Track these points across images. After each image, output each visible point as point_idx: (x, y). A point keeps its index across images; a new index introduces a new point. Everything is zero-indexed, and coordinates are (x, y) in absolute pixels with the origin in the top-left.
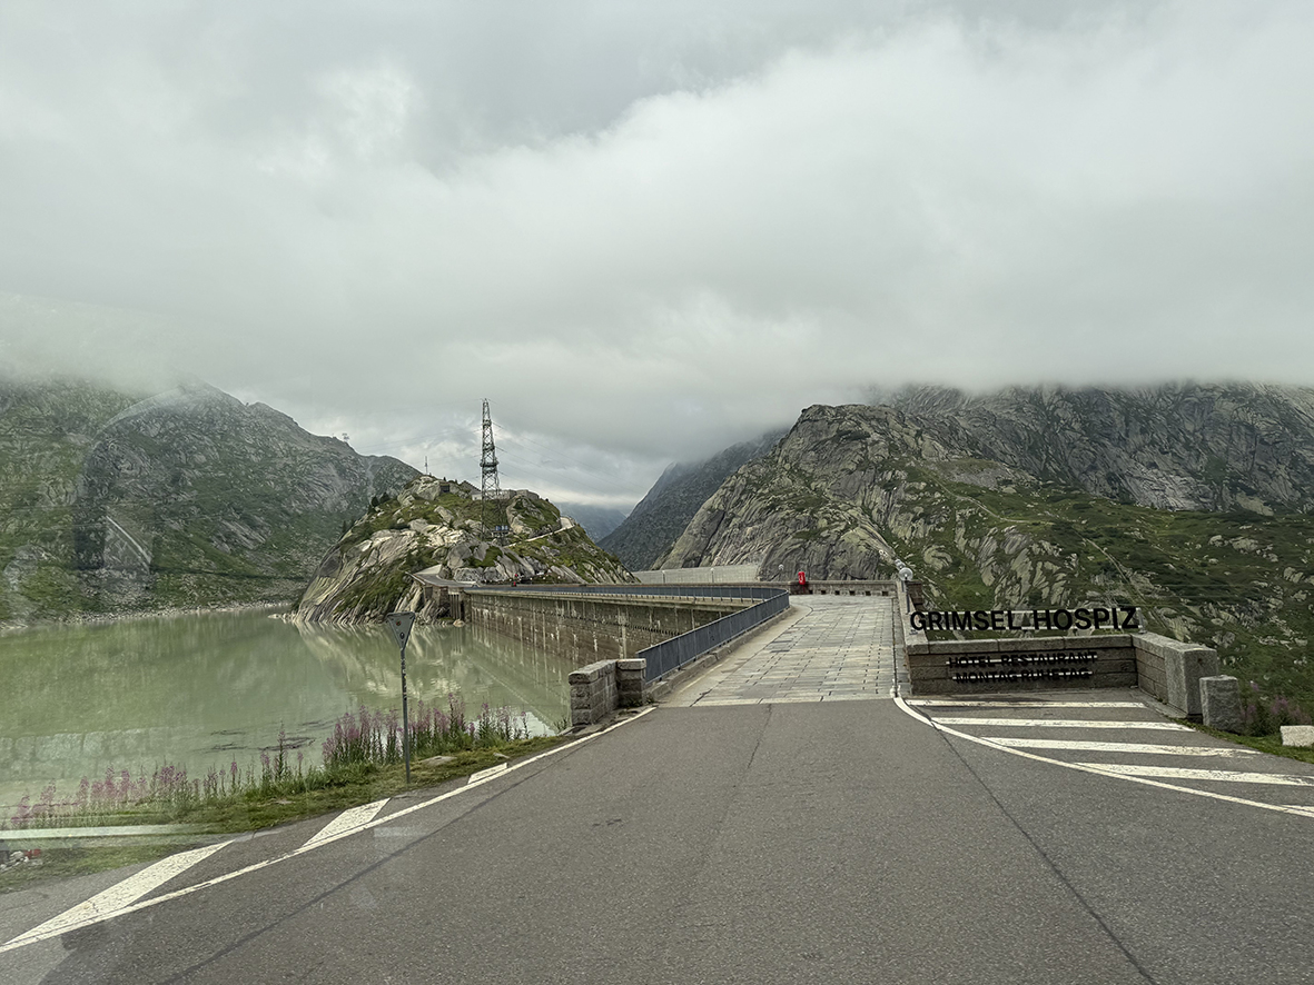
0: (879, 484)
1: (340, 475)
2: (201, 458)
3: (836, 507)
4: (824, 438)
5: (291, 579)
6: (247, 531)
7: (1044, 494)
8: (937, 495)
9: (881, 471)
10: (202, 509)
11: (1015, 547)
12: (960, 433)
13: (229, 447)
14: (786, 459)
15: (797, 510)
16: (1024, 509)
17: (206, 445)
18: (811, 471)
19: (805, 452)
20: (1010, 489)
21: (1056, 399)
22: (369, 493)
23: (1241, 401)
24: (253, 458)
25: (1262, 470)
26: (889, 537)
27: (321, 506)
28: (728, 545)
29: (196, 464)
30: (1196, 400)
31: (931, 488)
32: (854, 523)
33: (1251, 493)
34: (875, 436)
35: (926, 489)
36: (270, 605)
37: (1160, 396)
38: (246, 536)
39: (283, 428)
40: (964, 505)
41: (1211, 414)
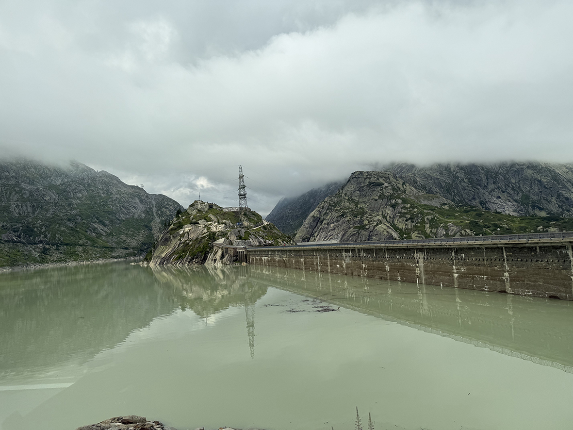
0: (389, 205)
1: (141, 203)
2: (80, 195)
3: (371, 215)
4: (363, 185)
5: (123, 248)
6: (102, 227)
7: (461, 209)
8: (416, 210)
9: (390, 199)
10: (82, 218)
11: (453, 232)
12: (418, 183)
13: (91, 190)
14: (346, 194)
15: (354, 217)
16: (454, 216)
17: (82, 190)
18: (357, 200)
19: (354, 192)
20: (446, 207)
21: (457, 169)
22: (154, 211)
23: (535, 170)
24: (102, 195)
25: (545, 199)
26: (396, 229)
27: (133, 216)
28: (322, 232)
29: (77, 197)
30: (516, 169)
31: (413, 207)
32: (380, 222)
33: (541, 209)
34: (386, 184)
35: (410, 207)
36: (116, 260)
37: (500, 167)
38: (102, 229)
39: (115, 182)
40: (428, 214)
41: (523, 176)
